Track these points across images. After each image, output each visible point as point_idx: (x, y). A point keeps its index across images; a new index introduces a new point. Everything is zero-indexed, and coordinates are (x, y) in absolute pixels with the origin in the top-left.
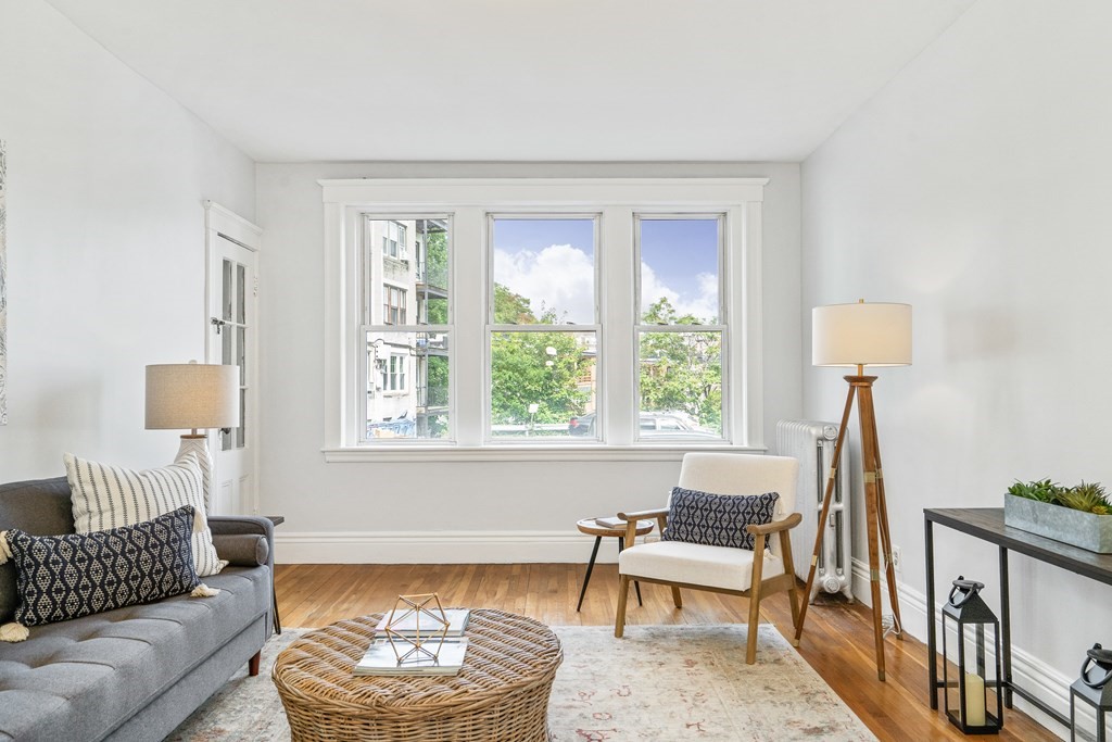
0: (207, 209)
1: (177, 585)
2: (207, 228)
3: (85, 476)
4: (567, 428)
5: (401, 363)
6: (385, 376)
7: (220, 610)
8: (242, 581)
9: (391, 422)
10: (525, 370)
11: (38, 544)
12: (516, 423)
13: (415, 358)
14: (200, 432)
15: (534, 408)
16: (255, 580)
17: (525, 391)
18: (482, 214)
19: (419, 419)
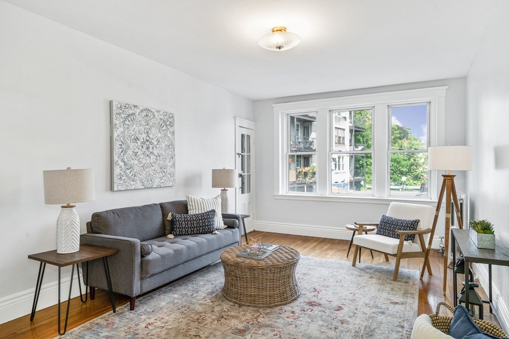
0: (235, 120)
1: (209, 230)
2: (235, 125)
3: (190, 200)
4: (419, 188)
5: (343, 159)
6: (336, 165)
7: (219, 238)
8: (229, 232)
9: (338, 183)
10: (400, 162)
11: (177, 216)
12: (396, 185)
13: (349, 157)
14: (226, 189)
15: (404, 179)
16: (232, 232)
17: (400, 171)
18: (328, 111)
19: (351, 183)
